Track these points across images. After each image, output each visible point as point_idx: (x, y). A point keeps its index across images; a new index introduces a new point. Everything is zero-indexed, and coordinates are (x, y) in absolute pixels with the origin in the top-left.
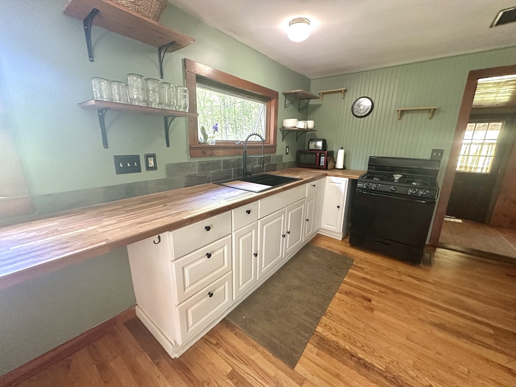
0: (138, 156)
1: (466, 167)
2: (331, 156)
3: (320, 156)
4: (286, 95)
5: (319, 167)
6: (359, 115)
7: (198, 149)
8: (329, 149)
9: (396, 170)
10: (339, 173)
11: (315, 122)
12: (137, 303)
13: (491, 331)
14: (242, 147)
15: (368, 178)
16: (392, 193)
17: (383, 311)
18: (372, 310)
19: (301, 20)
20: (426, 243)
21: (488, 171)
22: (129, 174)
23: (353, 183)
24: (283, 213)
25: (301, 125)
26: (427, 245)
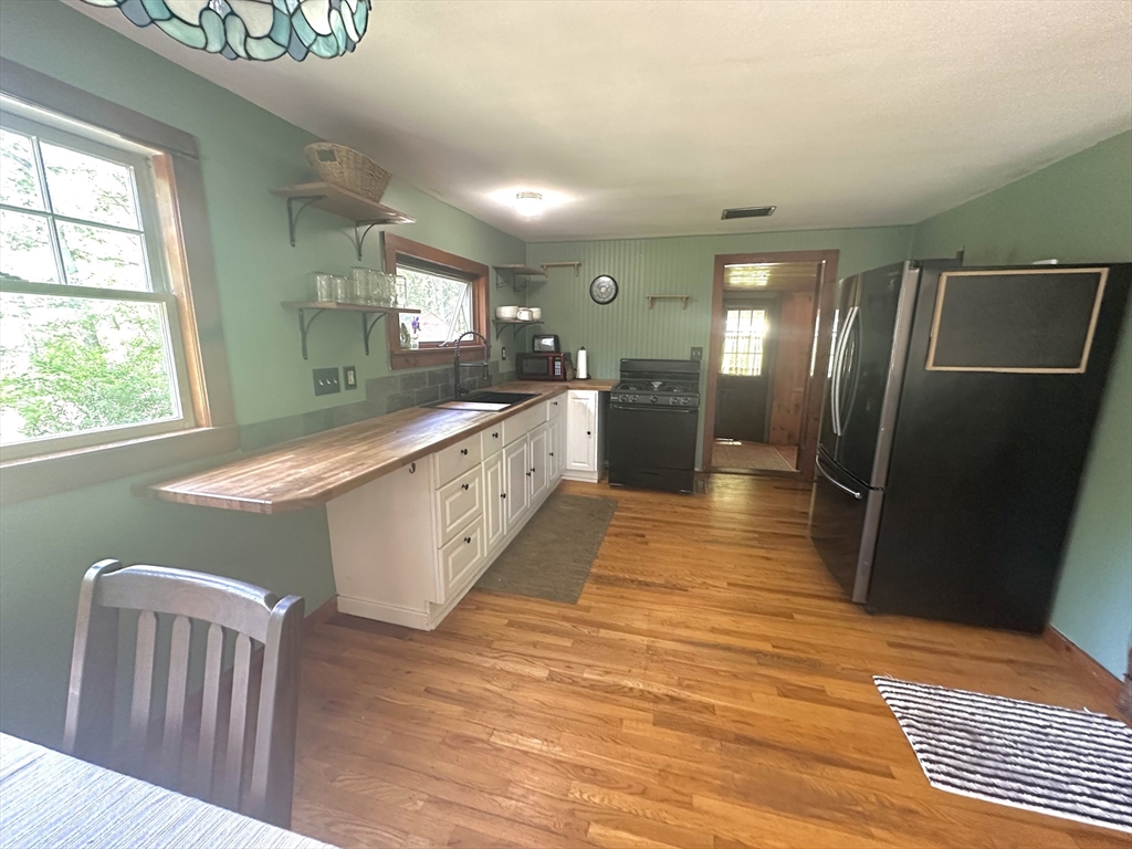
0: (337, 369)
1: (736, 369)
2: (569, 362)
3: (554, 361)
4: (497, 269)
5: (555, 379)
6: (601, 300)
7: (401, 357)
8: (564, 350)
9: (653, 375)
10: (582, 384)
11: (542, 311)
12: (338, 592)
13: (756, 535)
14: (452, 351)
15: (623, 388)
16: (653, 404)
17: (658, 542)
18: (647, 543)
19: (533, 195)
20: (696, 469)
21: (759, 373)
22: (326, 396)
23: (605, 399)
24: (525, 440)
25: (524, 316)
26: (698, 472)
